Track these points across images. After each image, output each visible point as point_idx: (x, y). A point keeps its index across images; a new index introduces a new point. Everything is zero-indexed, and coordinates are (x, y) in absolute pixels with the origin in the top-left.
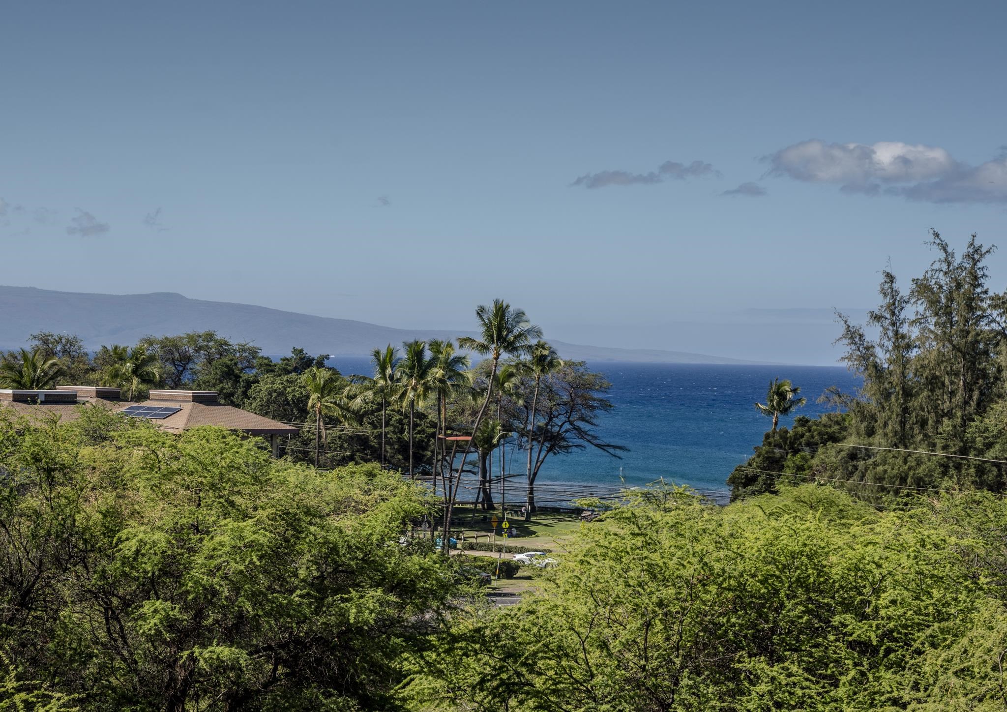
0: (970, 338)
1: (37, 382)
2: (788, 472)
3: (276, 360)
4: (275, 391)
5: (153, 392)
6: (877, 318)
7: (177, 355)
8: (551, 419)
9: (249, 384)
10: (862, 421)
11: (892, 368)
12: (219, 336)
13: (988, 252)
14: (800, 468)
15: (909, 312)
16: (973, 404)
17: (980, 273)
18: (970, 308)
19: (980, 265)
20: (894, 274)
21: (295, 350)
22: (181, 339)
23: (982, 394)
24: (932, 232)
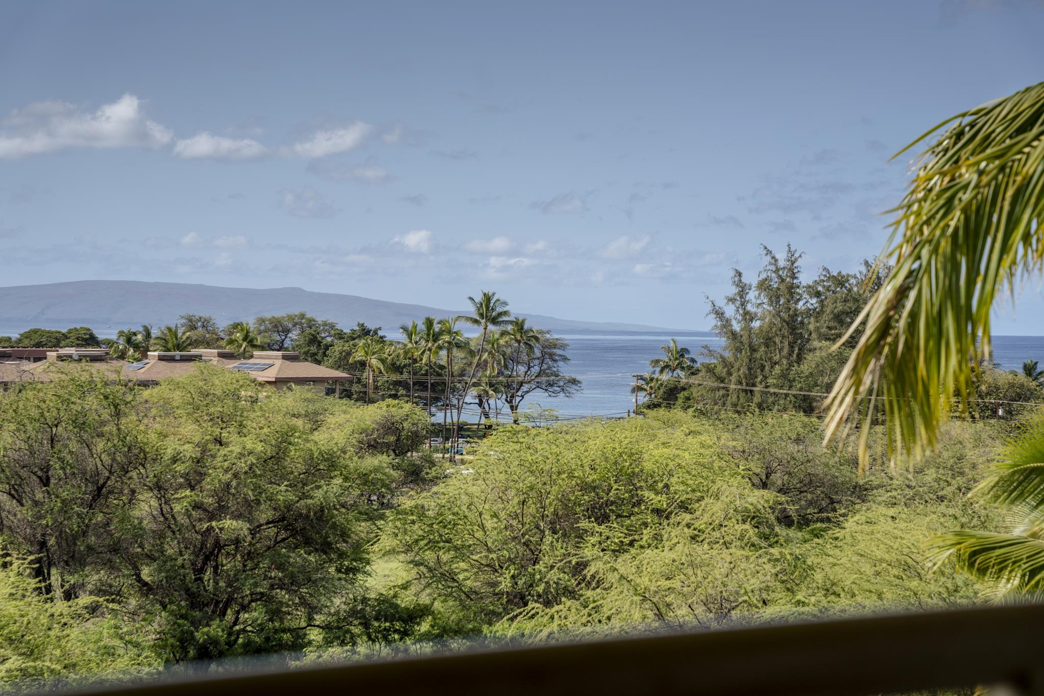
0: (791, 312)
1: (179, 347)
2: (680, 401)
3: (347, 331)
4: (344, 351)
5: (256, 353)
6: (731, 300)
7: (280, 329)
8: (529, 369)
9: (327, 347)
10: (724, 368)
11: (742, 333)
12: (308, 316)
13: (800, 256)
14: (688, 399)
15: (752, 295)
16: (795, 356)
17: (795, 271)
18: (792, 294)
19: (796, 265)
20: (741, 271)
21: (359, 324)
22: (283, 318)
23: (800, 349)
24: (762, 246)
